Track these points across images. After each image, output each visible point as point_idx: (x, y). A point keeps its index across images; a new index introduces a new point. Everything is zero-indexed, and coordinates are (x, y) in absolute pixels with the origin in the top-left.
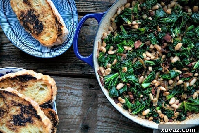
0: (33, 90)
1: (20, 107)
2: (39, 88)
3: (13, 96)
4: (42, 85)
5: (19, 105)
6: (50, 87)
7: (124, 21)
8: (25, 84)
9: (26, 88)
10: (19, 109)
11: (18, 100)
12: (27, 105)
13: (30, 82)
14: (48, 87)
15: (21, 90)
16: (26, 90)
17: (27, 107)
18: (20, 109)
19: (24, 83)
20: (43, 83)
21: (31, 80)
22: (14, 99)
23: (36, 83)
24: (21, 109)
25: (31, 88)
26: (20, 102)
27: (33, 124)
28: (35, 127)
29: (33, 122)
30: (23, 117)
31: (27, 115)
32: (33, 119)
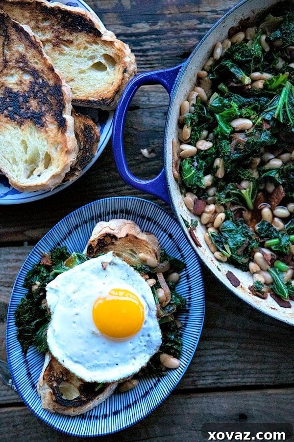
0: (79, 60)
1: (32, 80)
2: (96, 61)
3: (31, 47)
4: (107, 57)
5: (34, 73)
6: (121, 70)
7: (233, 75)
8: (67, 37)
9: (67, 46)
10: (28, 82)
11: (36, 60)
12: (51, 83)
13: (82, 38)
14: (117, 67)
15: (54, 46)
16: (65, 52)
17: (49, 86)
18: (30, 82)
19: (67, 34)
20: (111, 52)
21: (87, 33)
22: (30, 54)
23: (95, 47)
24: (33, 85)
25: (77, 52)
26: (39, 67)
27: (42, 130)
28: (42, 139)
29: (42, 126)
30: (28, 104)
31: (37, 104)
32: (46, 120)
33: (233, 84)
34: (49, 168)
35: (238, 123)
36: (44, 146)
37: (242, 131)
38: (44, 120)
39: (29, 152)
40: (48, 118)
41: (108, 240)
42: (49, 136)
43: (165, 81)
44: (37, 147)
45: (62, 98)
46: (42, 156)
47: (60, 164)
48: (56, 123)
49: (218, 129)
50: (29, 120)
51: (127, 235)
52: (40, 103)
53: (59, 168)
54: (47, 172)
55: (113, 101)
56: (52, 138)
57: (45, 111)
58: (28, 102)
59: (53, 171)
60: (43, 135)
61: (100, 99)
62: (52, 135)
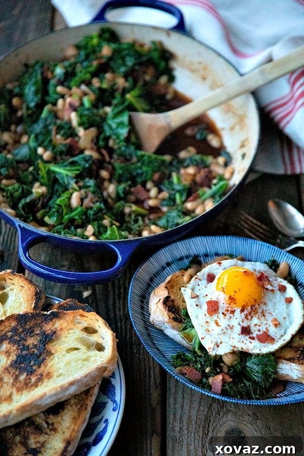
1: (7, 341)
10: (8, 345)
12: (14, 324)
17: (17, 326)
18: (9, 343)
24: (12, 341)
27: (59, 333)
28: (68, 333)
29: (55, 333)
30: (30, 347)
31: (32, 338)
32: (50, 329)
33: (40, 205)
34: (97, 328)
35: (75, 201)
36: (75, 332)
37: (82, 200)
38: (50, 331)
39: (79, 346)
40: (48, 327)
41: (170, 303)
42: (66, 327)
43: (30, 238)
44: (75, 339)
45: (30, 314)
46: (85, 335)
47: (95, 317)
48: (54, 320)
49: (76, 217)
50: (46, 345)
51: (166, 288)
52: (32, 335)
53: (99, 319)
54: (100, 332)
55: (38, 287)
56: (68, 324)
57: (40, 331)
58: (28, 346)
59: (101, 326)
60: (64, 333)
61: (34, 297)
62: (65, 325)
